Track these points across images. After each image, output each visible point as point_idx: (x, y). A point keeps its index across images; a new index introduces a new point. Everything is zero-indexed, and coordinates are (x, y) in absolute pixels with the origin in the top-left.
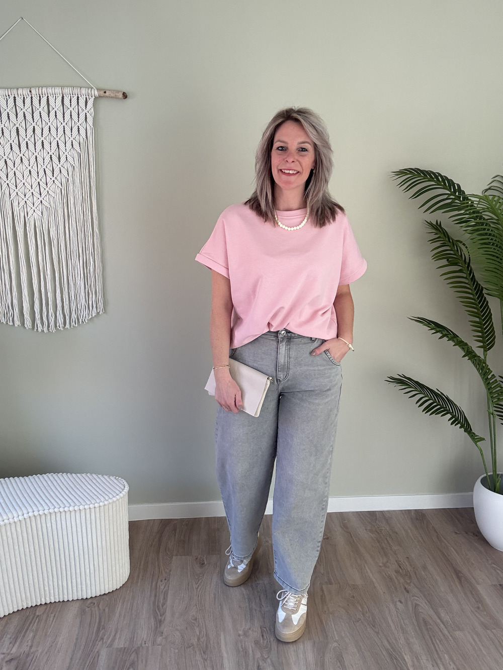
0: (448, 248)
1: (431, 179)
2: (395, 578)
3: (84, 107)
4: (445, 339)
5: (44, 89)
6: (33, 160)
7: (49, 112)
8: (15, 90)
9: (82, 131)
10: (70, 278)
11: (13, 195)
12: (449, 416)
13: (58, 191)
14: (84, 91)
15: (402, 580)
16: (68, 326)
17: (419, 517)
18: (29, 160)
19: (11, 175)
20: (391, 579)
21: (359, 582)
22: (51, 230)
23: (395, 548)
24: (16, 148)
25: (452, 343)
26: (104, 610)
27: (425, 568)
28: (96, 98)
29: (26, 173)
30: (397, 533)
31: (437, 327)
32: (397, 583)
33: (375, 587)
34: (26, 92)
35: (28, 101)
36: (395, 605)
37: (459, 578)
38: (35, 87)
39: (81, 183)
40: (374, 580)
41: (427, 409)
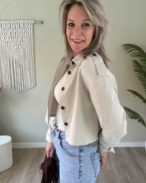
0: (139, 68)
1: (133, 47)
2: (120, 168)
3: (30, 26)
4: (137, 96)
5: (19, 21)
6: (15, 42)
7: (20, 27)
8: (10, 21)
9: (29, 33)
10: (26, 76)
11: (10, 52)
12: (138, 119)
13: (22, 51)
14: (30, 21)
15: (122, 169)
16: (25, 90)
17: (128, 149)
18: (14, 42)
19: (9, 46)
20: (119, 168)
21: (109, 169)
22: (20, 62)
23: (121, 158)
24: (10, 38)
25: (139, 98)
26: (33, 175)
27: (130, 165)
28: (33, 24)
29: (13, 45)
30: (121, 154)
31: (135, 93)
32: (121, 170)
33: (114, 171)
34: (13, 22)
35: (14, 24)
36: (120, 177)
37: (140, 169)
38: (16, 20)
39: (29, 48)
40: (114, 169)
41: (131, 117)
